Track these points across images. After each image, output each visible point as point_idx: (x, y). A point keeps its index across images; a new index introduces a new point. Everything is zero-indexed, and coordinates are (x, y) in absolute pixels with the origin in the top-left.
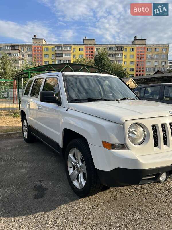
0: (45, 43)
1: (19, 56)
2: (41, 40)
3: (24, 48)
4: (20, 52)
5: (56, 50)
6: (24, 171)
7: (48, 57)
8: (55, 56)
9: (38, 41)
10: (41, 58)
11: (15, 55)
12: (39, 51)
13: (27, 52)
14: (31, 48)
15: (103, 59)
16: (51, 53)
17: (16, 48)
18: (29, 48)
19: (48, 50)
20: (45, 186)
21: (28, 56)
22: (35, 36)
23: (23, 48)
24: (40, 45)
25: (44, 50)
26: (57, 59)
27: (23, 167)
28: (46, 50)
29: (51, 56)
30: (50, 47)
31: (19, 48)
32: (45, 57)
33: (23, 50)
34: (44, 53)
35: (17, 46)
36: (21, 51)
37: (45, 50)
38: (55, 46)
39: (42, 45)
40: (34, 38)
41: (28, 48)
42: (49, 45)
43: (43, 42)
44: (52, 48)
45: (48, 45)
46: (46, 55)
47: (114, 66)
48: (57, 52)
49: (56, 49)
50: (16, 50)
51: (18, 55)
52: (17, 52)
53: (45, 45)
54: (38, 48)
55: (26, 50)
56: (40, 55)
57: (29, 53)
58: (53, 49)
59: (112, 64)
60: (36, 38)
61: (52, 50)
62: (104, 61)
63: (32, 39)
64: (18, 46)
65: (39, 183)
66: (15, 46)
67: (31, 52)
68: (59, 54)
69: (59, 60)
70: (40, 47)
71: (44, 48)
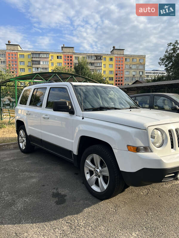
0: (20, 49)
2: (16, 47)
6: (34, 180)
7: (24, 64)
8: (31, 63)
9: (12, 48)
10: (16, 65)
12: (14, 58)
14: (4, 54)
15: (84, 68)
16: (27, 60)
19: (24, 57)
20: (63, 193)
21: (1, 63)
22: (9, 42)
24: (15, 51)
26: (33, 66)
27: (32, 177)
28: (22, 57)
29: (27, 63)
30: (26, 54)
32: (20, 64)
34: (20, 60)
37: (20, 57)
38: (32, 53)
39: (17, 51)
42: (25, 52)
43: (18, 49)
44: (28, 55)
45: (23, 52)
46: (22, 62)
47: (95, 75)
48: (34, 59)
49: (32, 56)
53: (20, 51)
54: (12, 54)
56: (14, 62)
57: (3, 59)
58: (30, 56)
59: (92, 73)
62: (84, 69)
63: (6, 44)
65: (55, 191)
67: (5, 59)
68: (35, 61)
69: (36, 68)
70: (16, 53)
71: (20, 55)
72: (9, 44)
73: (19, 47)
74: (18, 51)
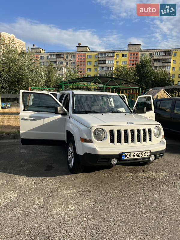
0: (88, 50)
1: (63, 64)
2: (85, 48)
3: (69, 55)
4: (65, 60)
5: (98, 57)
7: (91, 64)
8: (98, 63)
9: (82, 49)
10: (84, 65)
11: (60, 63)
12: (83, 59)
13: (71, 59)
14: (75, 56)
15: (146, 66)
16: (93, 60)
17: (61, 57)
18: (73, 56)
19: (91, 57)
20: (54, 166)
21: (72, 64)
22: (79, 44)
23: (68, 56)
25: (87, 57)
26: (99, 66)
29: (93, 63)
30: (93, 54)
31: (64, 56)
32: (88, 64)
33: (68, 58)
34: (87, 60)
35: (62, 54)
36: (66, 59)
37: (88, 58)
38: (98, 53)
39: (85, 52)
40: (78, 45)
41: (72, 56)
42: (93, 52)
43: (86, 50)
44: (95, 55)
45: (91, 52)
46: (89, 62)
47: (158, 73)
48: (100, 59)
49: (99, 56)
50: (61, 58)
51: (62, 63)
52: (62, 59)
53: (88, 52)
54: (81, 55)
55: (70, 58)
56: (83, 63)
57: (73, 60)
58: (96, 56)
59: (156, 71)
60: (80, 46)
62: (146, 68)
63: (77, 47)
64: (63, 54)
65: (50, 164)
66: (61, 54)
67: (75, 60)
68: (101, 61)
69: (101, 67)
70: (84, 54)
71: (88, 55)
72: (79, 46)
73: (87, 48)
74: (86, 52)
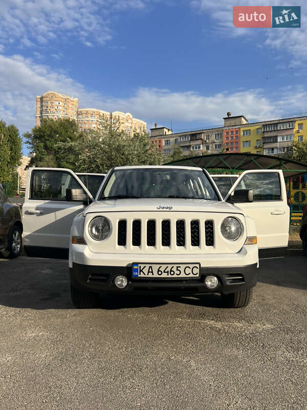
0: (245, 122)
1: (201, 149)
2: (238, 119)
3: (210, 134)
4: (204, 143)
5: (263, 132)
7: (250, 146)
8: (262, 142)
9: (232, 122)
10: (237, 148)
11: (196, 148)
12: (230, 138)
13: (214, 140)
14: (221, 134)
16: (254, 139)
17: (198, 138)
18: (218, 134)
19: (250, 134)
21: (216, 148)
22: (228, 114)
23: (209, 136)
24: (236, 127)
25: (242, 134)
26: (265, 147)
28: (247, 134)
29: (254, 143)
30: (253, 128)
31: (203, 136)
32: (244, 146)
33: (209, 139)
34: (243, 139)
35: (199, 134)
36: (205, 141)
37: (244, 135)
38: (263, 125)
39: (239, 127)
40: (227, 116)
41: (216, 135)
42: (252, 125)
43: (241, 122)
44: (257, 129)
45: (250, 125)
46: (247, 141)
48: (266, 135)
49: (264, 130)
51: (199, 148)
52: (199, 142)
53: (245, 126)
54: (232, 132)
55: (213, 138)
56: (234, 144)
57: (218, 142)
58: (260, 131)
60: (231, 116)
61: (258, 133)
63: (224, 119)
64: (201, 133)
66: (197, 134)
67: (221, 141)
68: (269, 137)
69: (269, 149)
70: (236, 130)
71: (243, 131)
72: (229, 118)
73: (243, 119)
74: (241, 126)
